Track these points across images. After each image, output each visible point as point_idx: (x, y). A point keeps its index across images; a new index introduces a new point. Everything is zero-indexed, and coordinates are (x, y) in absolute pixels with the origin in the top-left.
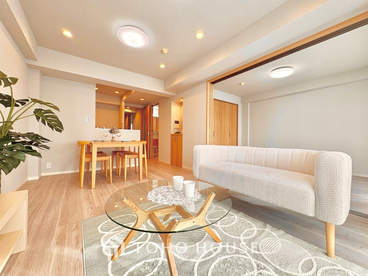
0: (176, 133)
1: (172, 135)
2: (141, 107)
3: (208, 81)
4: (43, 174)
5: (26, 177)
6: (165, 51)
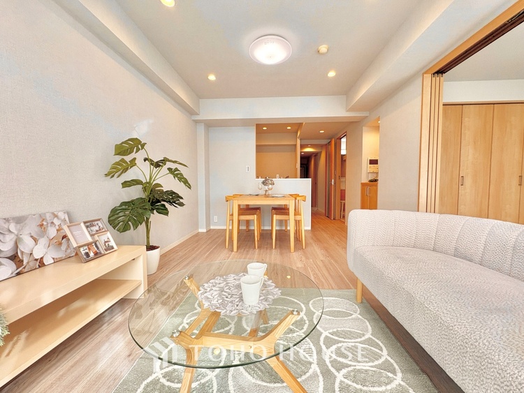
0: (371, 181)
1: (363, 185)
2: (324, 142)
3: (426, 72)
4: (212, 227)
5: (198, 228)
6: (323, 49)
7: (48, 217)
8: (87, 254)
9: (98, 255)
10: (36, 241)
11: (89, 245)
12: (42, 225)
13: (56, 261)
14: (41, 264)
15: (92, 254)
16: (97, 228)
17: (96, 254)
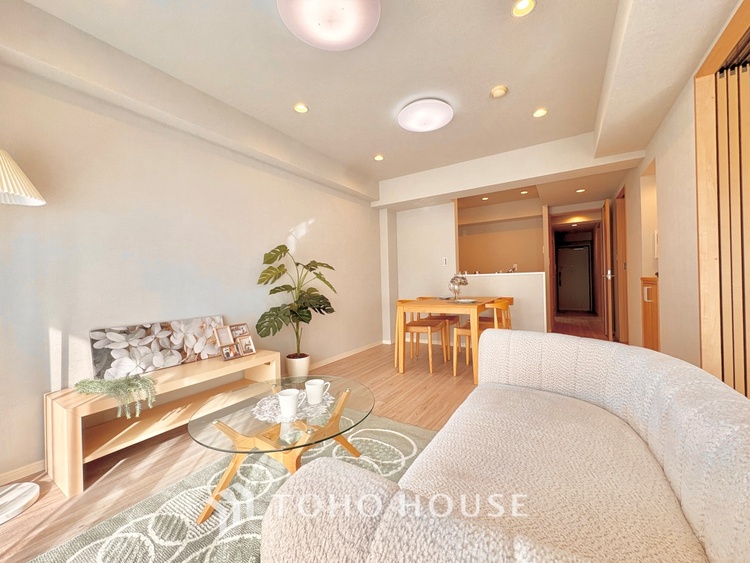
5: (381, 339)
6: (498, 91)
7: (208, 320)
8: (228, 354)
9: (237, 356)
10: (197, 339)
11: (230, 346)
12: (202, 327)
13: (210, 357)
14: (199, 358)
15: (232, 355)
16: (241, 332)
17: (235, 355)
